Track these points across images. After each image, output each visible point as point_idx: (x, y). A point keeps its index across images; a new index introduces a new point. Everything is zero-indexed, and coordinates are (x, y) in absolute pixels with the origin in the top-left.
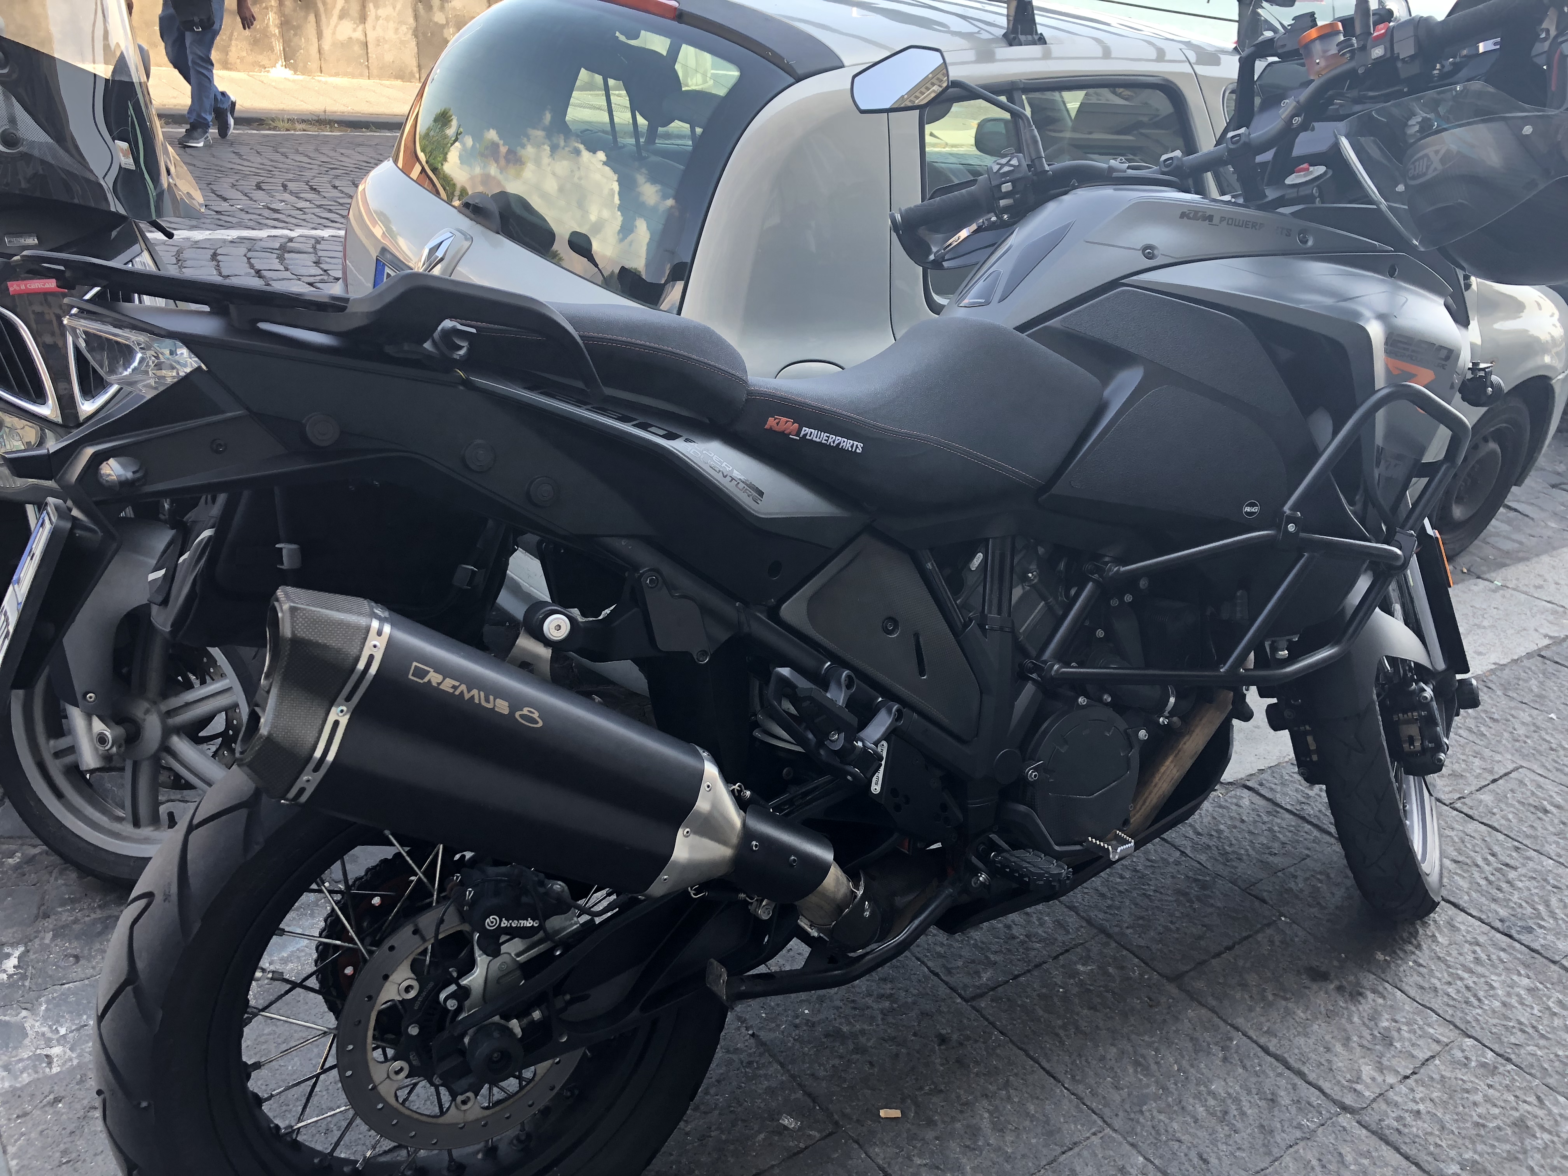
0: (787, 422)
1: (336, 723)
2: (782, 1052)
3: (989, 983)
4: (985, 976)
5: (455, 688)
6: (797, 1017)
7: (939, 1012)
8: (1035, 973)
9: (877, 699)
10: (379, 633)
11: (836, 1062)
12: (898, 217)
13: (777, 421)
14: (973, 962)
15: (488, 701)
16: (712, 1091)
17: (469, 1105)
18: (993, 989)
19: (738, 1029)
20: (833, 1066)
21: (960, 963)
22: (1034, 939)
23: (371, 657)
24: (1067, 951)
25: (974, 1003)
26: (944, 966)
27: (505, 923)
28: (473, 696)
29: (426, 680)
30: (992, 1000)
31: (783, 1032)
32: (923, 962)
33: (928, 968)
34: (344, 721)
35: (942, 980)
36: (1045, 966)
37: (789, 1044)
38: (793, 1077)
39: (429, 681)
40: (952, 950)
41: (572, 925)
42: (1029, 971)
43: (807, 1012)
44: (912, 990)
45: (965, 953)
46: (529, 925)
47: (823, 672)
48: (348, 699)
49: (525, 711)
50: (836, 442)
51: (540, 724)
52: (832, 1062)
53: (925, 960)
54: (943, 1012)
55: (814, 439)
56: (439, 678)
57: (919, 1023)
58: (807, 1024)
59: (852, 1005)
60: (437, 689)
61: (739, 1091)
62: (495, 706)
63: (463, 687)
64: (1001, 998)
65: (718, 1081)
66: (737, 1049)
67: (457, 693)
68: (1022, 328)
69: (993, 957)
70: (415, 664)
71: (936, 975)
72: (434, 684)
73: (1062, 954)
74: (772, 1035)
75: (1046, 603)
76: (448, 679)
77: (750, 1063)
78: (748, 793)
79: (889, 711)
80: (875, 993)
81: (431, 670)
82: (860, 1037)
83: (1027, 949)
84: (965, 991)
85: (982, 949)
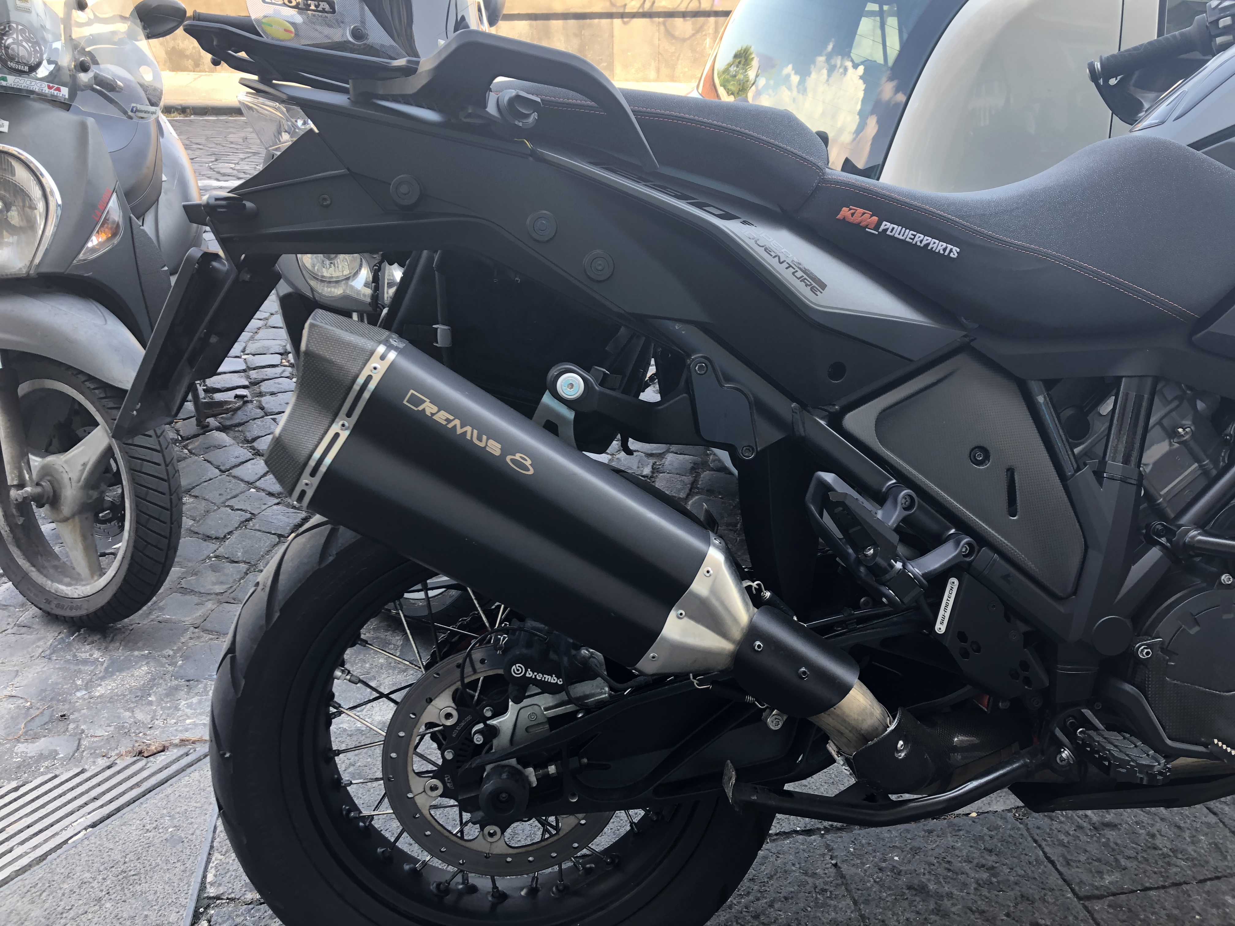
0: (864, 214)
1: (337, 435)
2: (858, 889)
3: (1111, 886)
4: (1108, 879)
5: (448, 421)
6: (885, 861)
7: (1043, 900)
8: (1172, 891)
9: (950, 529)
10: (383, 358)
11: (912, 916)
12: (1098, 65)
13: (852, 211)
14: (1099, 860)
15: (480, 439)
16: (777, 905)
17: (496, 838)
18: (1114, 894)
19: (824, 855)
20: (907, 919)
21: (1083, 858)
22: (1180, 856)
23: (369, 378)
24: (1218, 878)
25: (1087, 903)
26: (1063, 856)
27: (530, 674)
28: (466, 432)
29: (420, 408)
30: (1109, 906)
31: (866, 871)
32: (1040, 846)
33: (1044, 853)
34: (344, 435)
35: (1057, 869)
36: (1185, 887)
37: (869, 885)
38: (863, 917)
39: (424, 409)
40: (1078, 842)
41: (602, 693)
42: (1164, 887)
43: (896, 858)
44: (1018, 869)
45: (1094, 849)
46: (552, 681)
47: (884, 490)
48: (349, 415)
49: (518, 457)
50: (924, 242)
51: (531, 472)
52: (907, 915)
53: (1044, 844)
54: (1048, 903)
55: (896, 235)
56: (435, 409)
57: (1017, 904)
58: (892, 871)
59: (947, 866)
60: (430, 418)
61: (803, 913)
62: (487, 445)
63: (457, 422)
64: (1121, 907)
65: (786, 898)
66: (816, 874)
67: (450, 426)
68: (1197, 145)
69: (1123, 862)
70: (412, 391)
71: (1052, 862)
72: (428, 413)
73: (1211, 879)
74: (853, 870)
75: (1201, 466)
76: (442, 412)
77: (824, 891)
78: (768, 594)
79: (957, 543)
80: (976, 861)
81: (428, 400)
82: (946, 900)
83: (1169, 864)
84: (1080, 887)
85: (1113, 850)
